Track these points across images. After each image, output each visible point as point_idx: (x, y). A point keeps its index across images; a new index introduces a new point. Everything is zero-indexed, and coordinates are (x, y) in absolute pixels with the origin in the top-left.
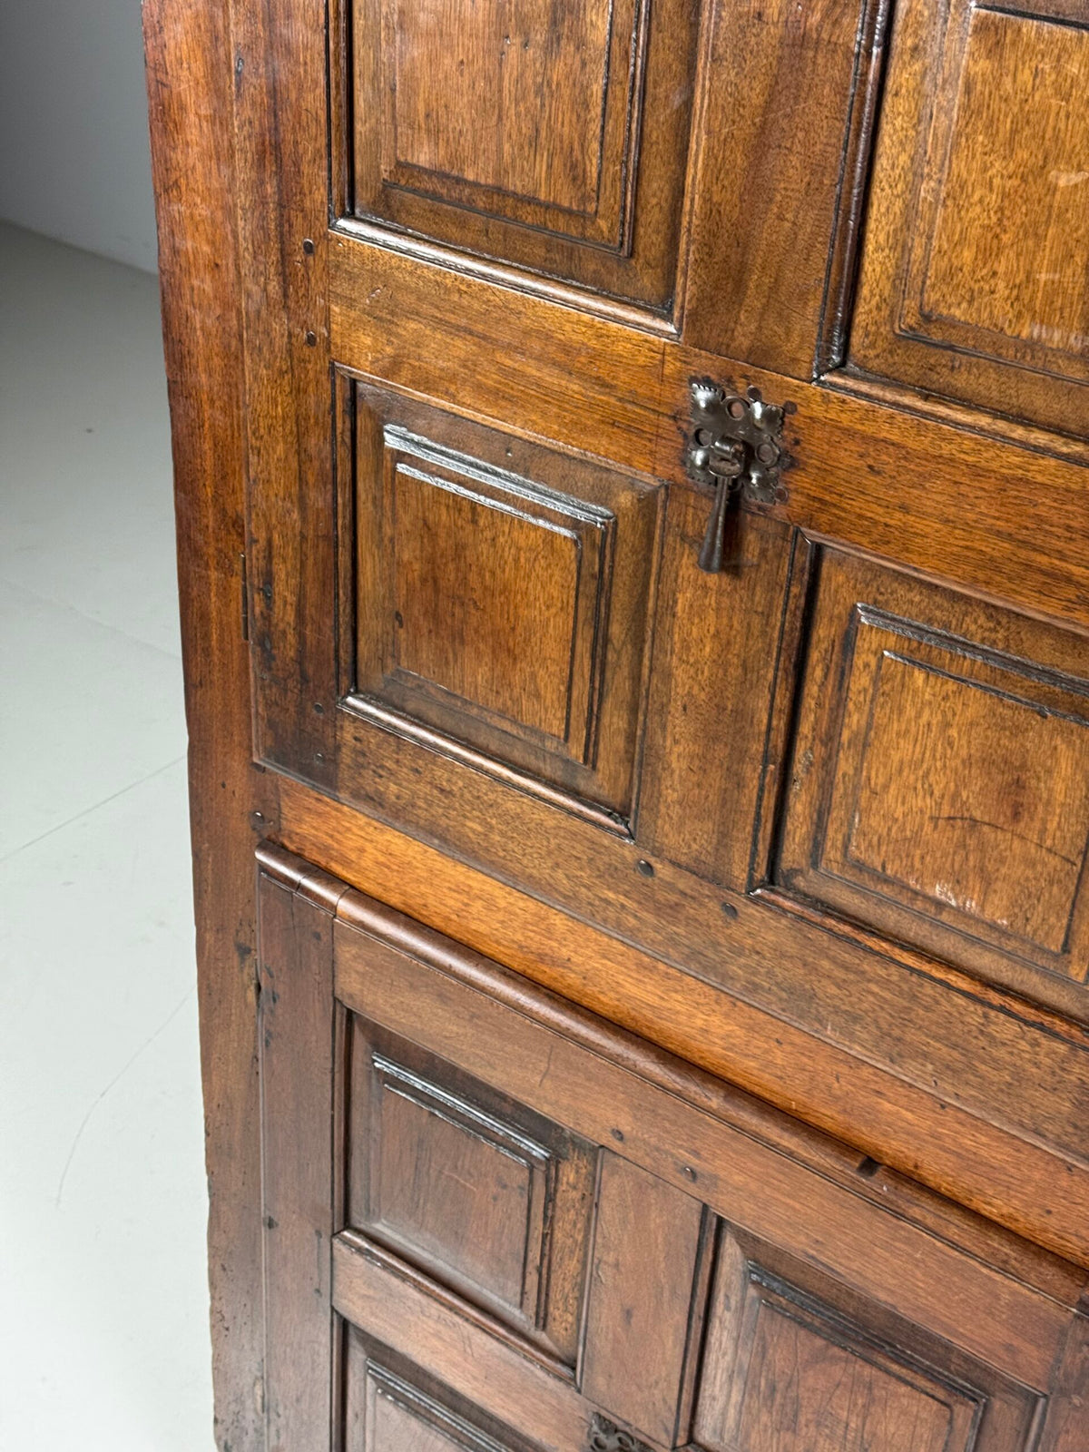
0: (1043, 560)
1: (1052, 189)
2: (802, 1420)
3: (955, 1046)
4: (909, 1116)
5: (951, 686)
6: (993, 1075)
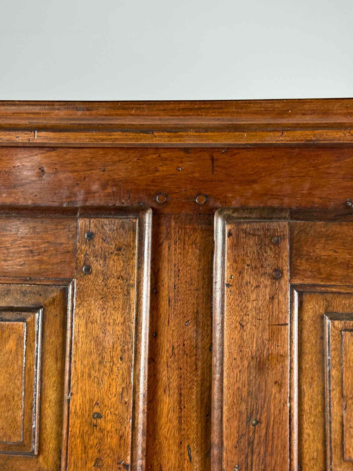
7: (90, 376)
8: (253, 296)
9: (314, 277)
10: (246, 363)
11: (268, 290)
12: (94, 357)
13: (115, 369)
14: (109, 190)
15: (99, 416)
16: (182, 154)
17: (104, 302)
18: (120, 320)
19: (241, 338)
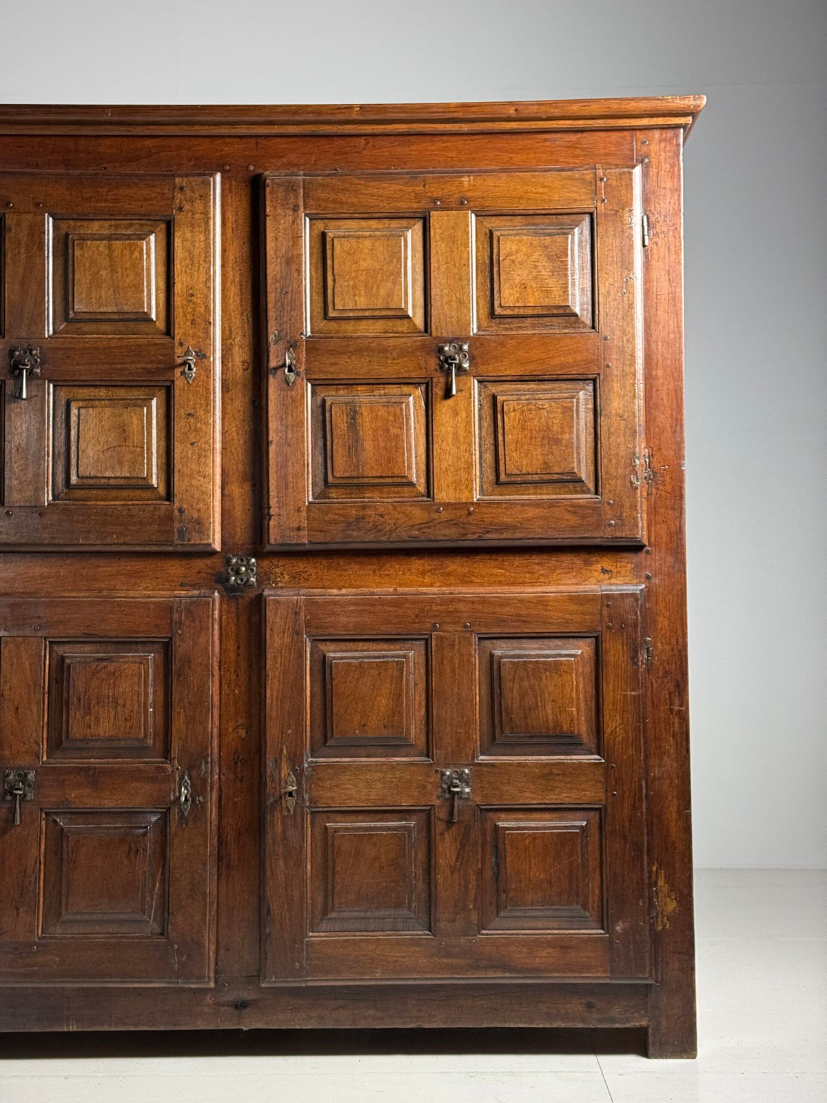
0: (118, 366)
1: (102, 276)
2: (92, 706)
3: (121, 525)
4: (109, 569)
5: (100, 409)
6: (134, 528)
7: (186, 272)
8: (282, 221)
9: (317, 209)
10: (279, 260)
11: (291, 217)
12: (188, 261)
13: (201, 268)
14: (193, 162)
15: (192, 295)
16: (237, 140)
17: (193, 228)
18: (203, 238)
19: (276, 245)
